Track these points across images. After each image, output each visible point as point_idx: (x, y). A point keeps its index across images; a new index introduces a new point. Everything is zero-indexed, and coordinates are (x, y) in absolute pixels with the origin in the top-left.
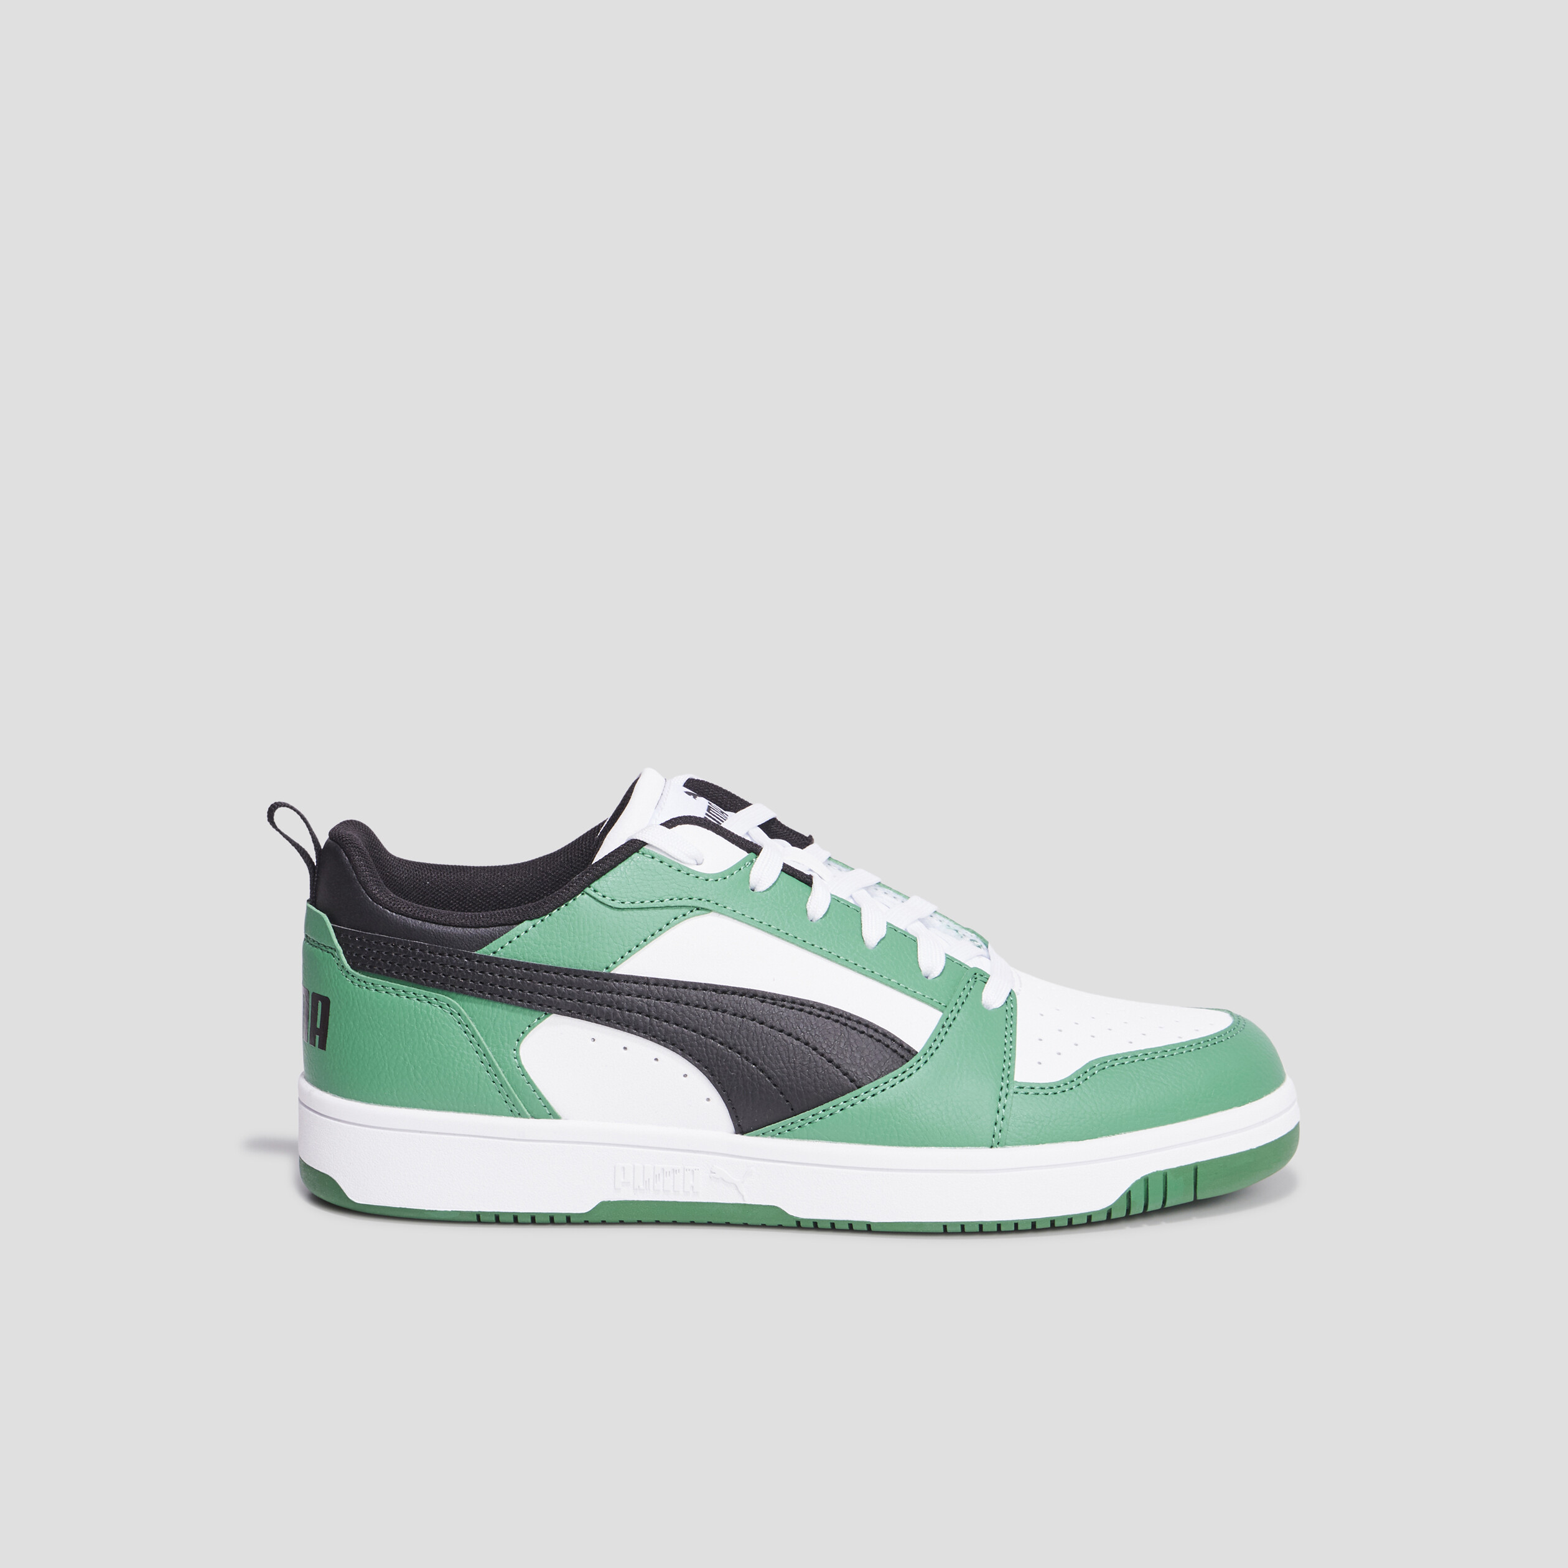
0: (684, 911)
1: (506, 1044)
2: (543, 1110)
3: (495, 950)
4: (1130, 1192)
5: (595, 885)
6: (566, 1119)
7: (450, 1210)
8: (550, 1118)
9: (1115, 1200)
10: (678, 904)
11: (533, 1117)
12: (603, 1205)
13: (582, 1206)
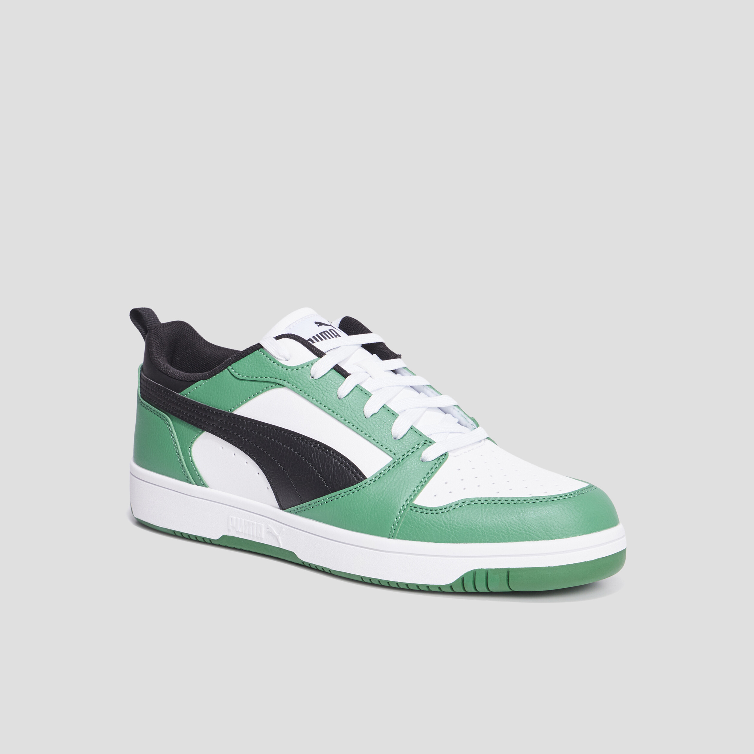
0: (272, 384)
1: (186, 444)
2: (199, 481)
3: (186, 393)
4: (463, 578)
5: (233, 365)
6: (211, 488)
7: (163, 527)
8: (203, 486)
9: (454, 581)
10: (269, 381)
11: (197, 484)
12: (224, 537)
13: (215, 536)
